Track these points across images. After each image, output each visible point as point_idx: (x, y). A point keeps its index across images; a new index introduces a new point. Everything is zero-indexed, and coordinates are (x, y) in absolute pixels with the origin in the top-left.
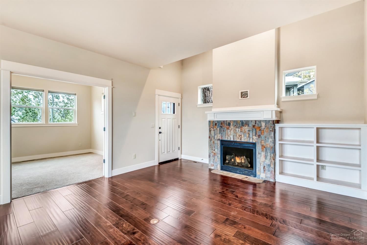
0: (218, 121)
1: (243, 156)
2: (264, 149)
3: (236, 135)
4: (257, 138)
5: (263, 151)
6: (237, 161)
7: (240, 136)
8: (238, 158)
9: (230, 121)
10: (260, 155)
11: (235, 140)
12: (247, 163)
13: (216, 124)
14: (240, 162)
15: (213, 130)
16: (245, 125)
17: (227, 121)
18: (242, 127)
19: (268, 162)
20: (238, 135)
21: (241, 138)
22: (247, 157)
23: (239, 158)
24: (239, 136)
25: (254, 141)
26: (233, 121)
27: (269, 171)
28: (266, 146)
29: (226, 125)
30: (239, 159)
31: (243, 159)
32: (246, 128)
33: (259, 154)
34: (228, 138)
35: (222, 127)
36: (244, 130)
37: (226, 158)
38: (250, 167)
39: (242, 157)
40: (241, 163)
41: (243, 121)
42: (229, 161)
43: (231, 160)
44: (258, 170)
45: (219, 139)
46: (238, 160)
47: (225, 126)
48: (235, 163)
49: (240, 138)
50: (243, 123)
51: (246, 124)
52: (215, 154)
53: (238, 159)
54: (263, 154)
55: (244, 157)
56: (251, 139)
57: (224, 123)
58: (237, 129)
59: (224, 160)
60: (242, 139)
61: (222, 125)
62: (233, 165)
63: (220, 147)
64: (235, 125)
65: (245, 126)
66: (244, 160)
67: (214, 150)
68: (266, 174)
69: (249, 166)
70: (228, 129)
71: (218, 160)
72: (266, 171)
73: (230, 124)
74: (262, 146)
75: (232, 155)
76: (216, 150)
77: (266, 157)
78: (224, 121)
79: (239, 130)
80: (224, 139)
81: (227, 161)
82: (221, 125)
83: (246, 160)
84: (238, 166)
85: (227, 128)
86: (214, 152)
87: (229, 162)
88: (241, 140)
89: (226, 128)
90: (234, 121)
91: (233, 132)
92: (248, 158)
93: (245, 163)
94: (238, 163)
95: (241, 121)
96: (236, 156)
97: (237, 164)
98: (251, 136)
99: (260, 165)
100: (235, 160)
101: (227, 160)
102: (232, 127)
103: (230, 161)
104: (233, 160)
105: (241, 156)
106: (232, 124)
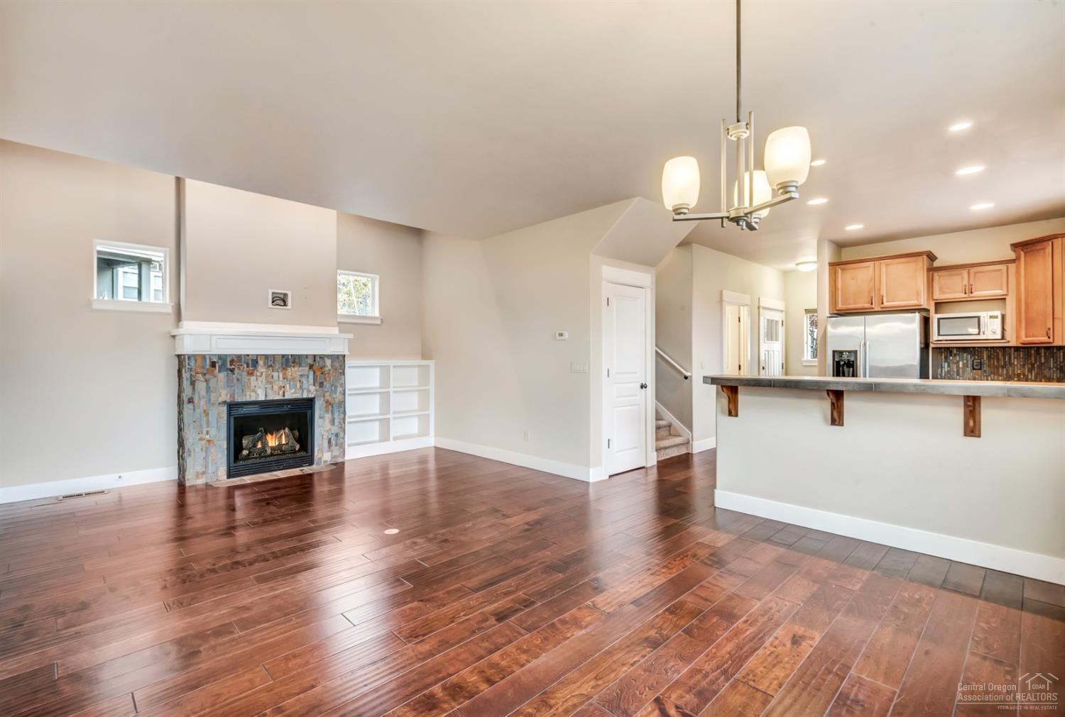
0: (220, 357)
1: (284, 429)
2: (330, 406)
3: (272, 387)
4: (318, 388)
5: (327, 411)
6: (270, 445)
7: (283, 389)
8: (272, 435)
9: (257, 355)
10: (321, 420)
11: (270, 397)
12: (292, 441)
13: (213, 364)
14: (277, 443)
15: (202, 379)
16: (293, 365)
17: (248, 355)
18: (286, 370)
19: (335, 429)
20: (276, 388)
21: (284, 392)
22: (291, 429)
23: (274, 435)
24: (280, 388)
25: (311, 396)
26: (264, 357)
27: (336, 445)
28: (332, 402)
29: (245, 366)
30: (274, 439)
31: (283, 436)
32: (294, 372)
33: (321, 418)
34: (250, 396)
35: (232, 371)
36: (291, 375)
37: (242, 443)
38: (299, 450)
39: (282, 432)
40: (280, 445)
41: (288, 355)
42: (249, 449)
43: (255, 446)
44: (318, 450)
45: (225, 402)
46: (272, 441)
47: (242, 368)
48: (266, 451)
49: (281, 393)
50: (289, 361)
51: (294, 362)
52: (209, 441)
53: (272, 439)
54: (328, 416)
55: (287, 430)
56: (305, 391)
57: (240, 361)
58: (275, 374)
59: (236, 451)
60: (286, 394)
61: (233, 367)
62: (261, 457)
63: (226, 422)
64: (271, 366)
65: (294, 367)
66: (287, 436)
67: (207, 433)
68: (332, 452)
69: (298, 447)
70: (251, 374)
71: (220, 455)
72: (334, 447)
73: (257, 362)
74: (327, 402)
75: (258, 432)
76: (213, 432)
77: (333, 422)
78: (239, 356)
79: (281, 375)
80: (239, 400)
81: (245, 452)
82: (231, 365)
83: (291, 436)
84: (272, 455)
85: (248, 373)
86: (208, 437)
87: (250, 453)
88: (284, 396)
89: (245, 373)
90: (266, 357)
91: (264, 382)
92: (295, 430)
93: (287, 444)
94: (273, 449)
95: (283, 356)
96: (266, 434)
97: (269, 451)
98: (305, 386)
99: (323, 437)
100: (265, 444)
101: (245, 449)
102: (261, 368)
103: (251, 450)
104: (259, 446)
105: (278, 430)
106: (261, 362)
